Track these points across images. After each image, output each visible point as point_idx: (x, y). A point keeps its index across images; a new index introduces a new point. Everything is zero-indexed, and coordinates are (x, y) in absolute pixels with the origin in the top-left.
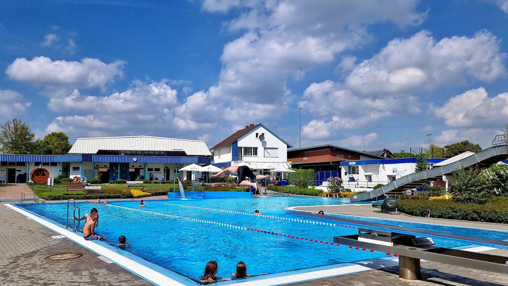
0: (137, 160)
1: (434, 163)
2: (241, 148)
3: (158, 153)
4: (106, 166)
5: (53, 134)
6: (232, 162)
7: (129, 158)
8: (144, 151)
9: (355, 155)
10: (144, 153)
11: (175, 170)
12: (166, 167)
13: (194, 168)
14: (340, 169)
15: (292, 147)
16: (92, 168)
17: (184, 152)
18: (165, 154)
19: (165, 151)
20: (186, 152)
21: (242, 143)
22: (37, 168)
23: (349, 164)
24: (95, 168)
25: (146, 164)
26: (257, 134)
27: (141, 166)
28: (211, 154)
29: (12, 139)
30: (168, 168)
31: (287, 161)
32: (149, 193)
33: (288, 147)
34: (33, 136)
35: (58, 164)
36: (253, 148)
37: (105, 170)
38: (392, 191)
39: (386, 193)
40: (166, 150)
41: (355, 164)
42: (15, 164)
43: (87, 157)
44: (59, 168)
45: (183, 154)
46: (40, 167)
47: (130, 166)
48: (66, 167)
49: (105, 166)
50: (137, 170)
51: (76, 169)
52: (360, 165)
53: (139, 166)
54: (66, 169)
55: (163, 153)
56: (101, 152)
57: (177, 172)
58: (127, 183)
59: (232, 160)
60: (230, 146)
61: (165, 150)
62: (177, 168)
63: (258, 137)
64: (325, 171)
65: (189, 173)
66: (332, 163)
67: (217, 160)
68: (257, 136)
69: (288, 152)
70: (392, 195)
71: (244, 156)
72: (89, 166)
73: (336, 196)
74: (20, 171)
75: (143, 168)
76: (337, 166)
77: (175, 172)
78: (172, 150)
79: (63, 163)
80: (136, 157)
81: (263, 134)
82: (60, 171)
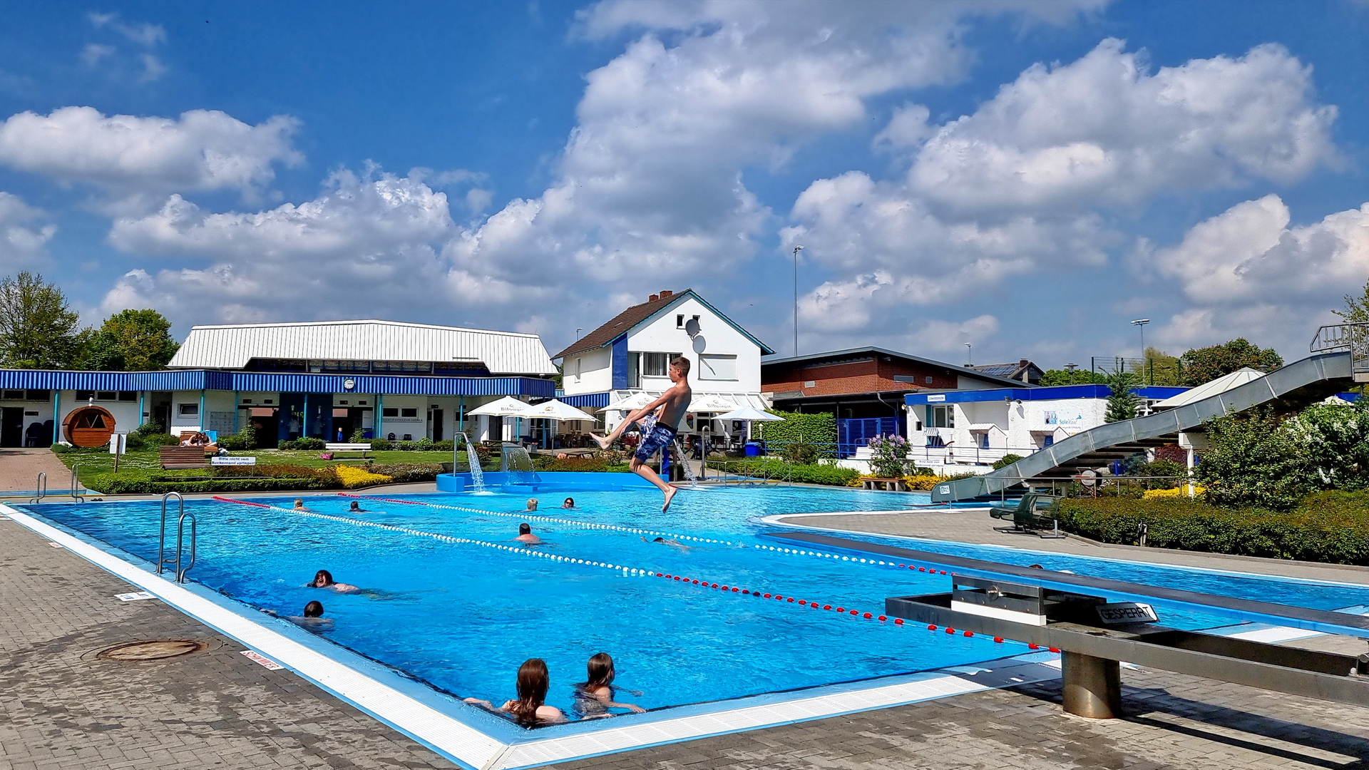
0: (356, 386)
1: (1156, 400)
2: (638, 354)
3: (412, 368)
4: (270, 402)
5: (127, 315)
6: (611, 393)
7: (333, 380)
8: (373, 362)
9: (944, 376)
10: (373, 367)
11: (458, 415)
12: (433, 406)
13: (509, 407)
14: (904, 413)
15: (774, 353)
16: (233, 408)
17: (483, 364)
18: (431, 369)
19: (431, 363)
20: (488, 365)
21: (640, 341)
22: (82, 405)
23: (929, 401)
24: (240, 407)
25: (378, 397)
26: (680, 319)
27: (364, 403)
28: (555, 371)
29: (16, 329)
30: (439, 408)
31: (762, 392)
32: (386, 477)
33: (764, 352)
34: (73, 319)
35: (139, 394)
36: (668, 355)
37: (268, 413)
38: (1045, 474)
39: (1027, 481)
40: (434, 360)
41: (944, 400)
42: (22, 397)
43: (218, 378)
44: (143, 406)
45: (479, 370)
46: (90, 405)
47: (336, 403)
48: (162, 403)
49: (266, 402)
50: (355, 414)
51: (188, 409)
52: (956, 402)
53: (361, 403)
54: (161, 409)
55: (426, 368)
56: (256, 365)
57: (463, 420)
58: (327, 447)
59: (613, 389)
60: (607, 349)
61: (430, 360)
62: (464, 407)
63: (684, 326)
64: (862, 420)
65: (496, 423)
66: (883, 396)
67: (571, 386)
68: (680, 323)
69: (762, 366)
70: (1042, 485)
71: (644, 378)
72: (224, 402)
73: (893, 485)
74: (36, 414)
75: (370, 409)
76: (894, 404)
77: (458, 419)
78: (451, 360)
79: (153, 393)
80: (353, 377)
81: (696, 318)
82: (145, 414)
